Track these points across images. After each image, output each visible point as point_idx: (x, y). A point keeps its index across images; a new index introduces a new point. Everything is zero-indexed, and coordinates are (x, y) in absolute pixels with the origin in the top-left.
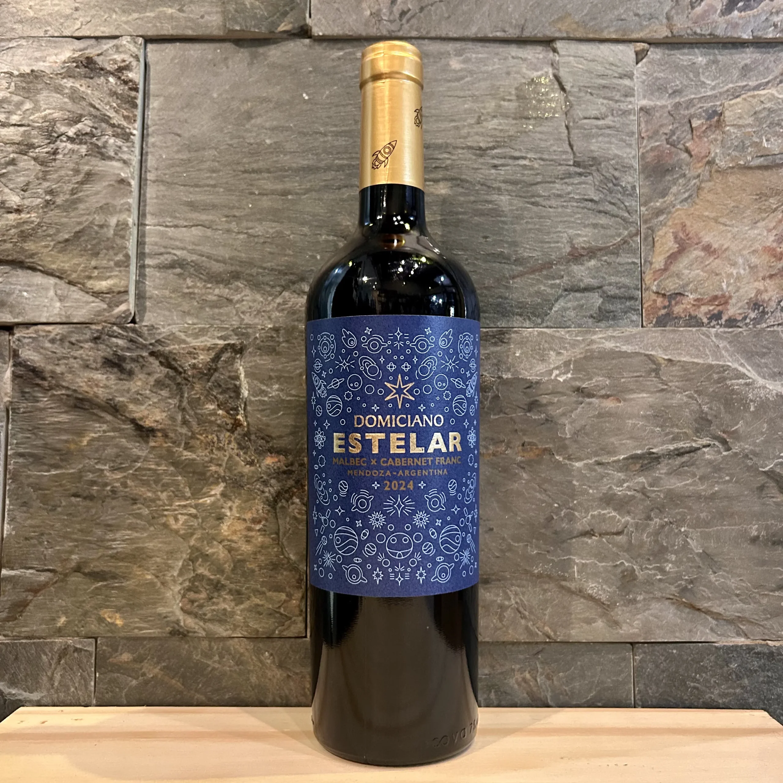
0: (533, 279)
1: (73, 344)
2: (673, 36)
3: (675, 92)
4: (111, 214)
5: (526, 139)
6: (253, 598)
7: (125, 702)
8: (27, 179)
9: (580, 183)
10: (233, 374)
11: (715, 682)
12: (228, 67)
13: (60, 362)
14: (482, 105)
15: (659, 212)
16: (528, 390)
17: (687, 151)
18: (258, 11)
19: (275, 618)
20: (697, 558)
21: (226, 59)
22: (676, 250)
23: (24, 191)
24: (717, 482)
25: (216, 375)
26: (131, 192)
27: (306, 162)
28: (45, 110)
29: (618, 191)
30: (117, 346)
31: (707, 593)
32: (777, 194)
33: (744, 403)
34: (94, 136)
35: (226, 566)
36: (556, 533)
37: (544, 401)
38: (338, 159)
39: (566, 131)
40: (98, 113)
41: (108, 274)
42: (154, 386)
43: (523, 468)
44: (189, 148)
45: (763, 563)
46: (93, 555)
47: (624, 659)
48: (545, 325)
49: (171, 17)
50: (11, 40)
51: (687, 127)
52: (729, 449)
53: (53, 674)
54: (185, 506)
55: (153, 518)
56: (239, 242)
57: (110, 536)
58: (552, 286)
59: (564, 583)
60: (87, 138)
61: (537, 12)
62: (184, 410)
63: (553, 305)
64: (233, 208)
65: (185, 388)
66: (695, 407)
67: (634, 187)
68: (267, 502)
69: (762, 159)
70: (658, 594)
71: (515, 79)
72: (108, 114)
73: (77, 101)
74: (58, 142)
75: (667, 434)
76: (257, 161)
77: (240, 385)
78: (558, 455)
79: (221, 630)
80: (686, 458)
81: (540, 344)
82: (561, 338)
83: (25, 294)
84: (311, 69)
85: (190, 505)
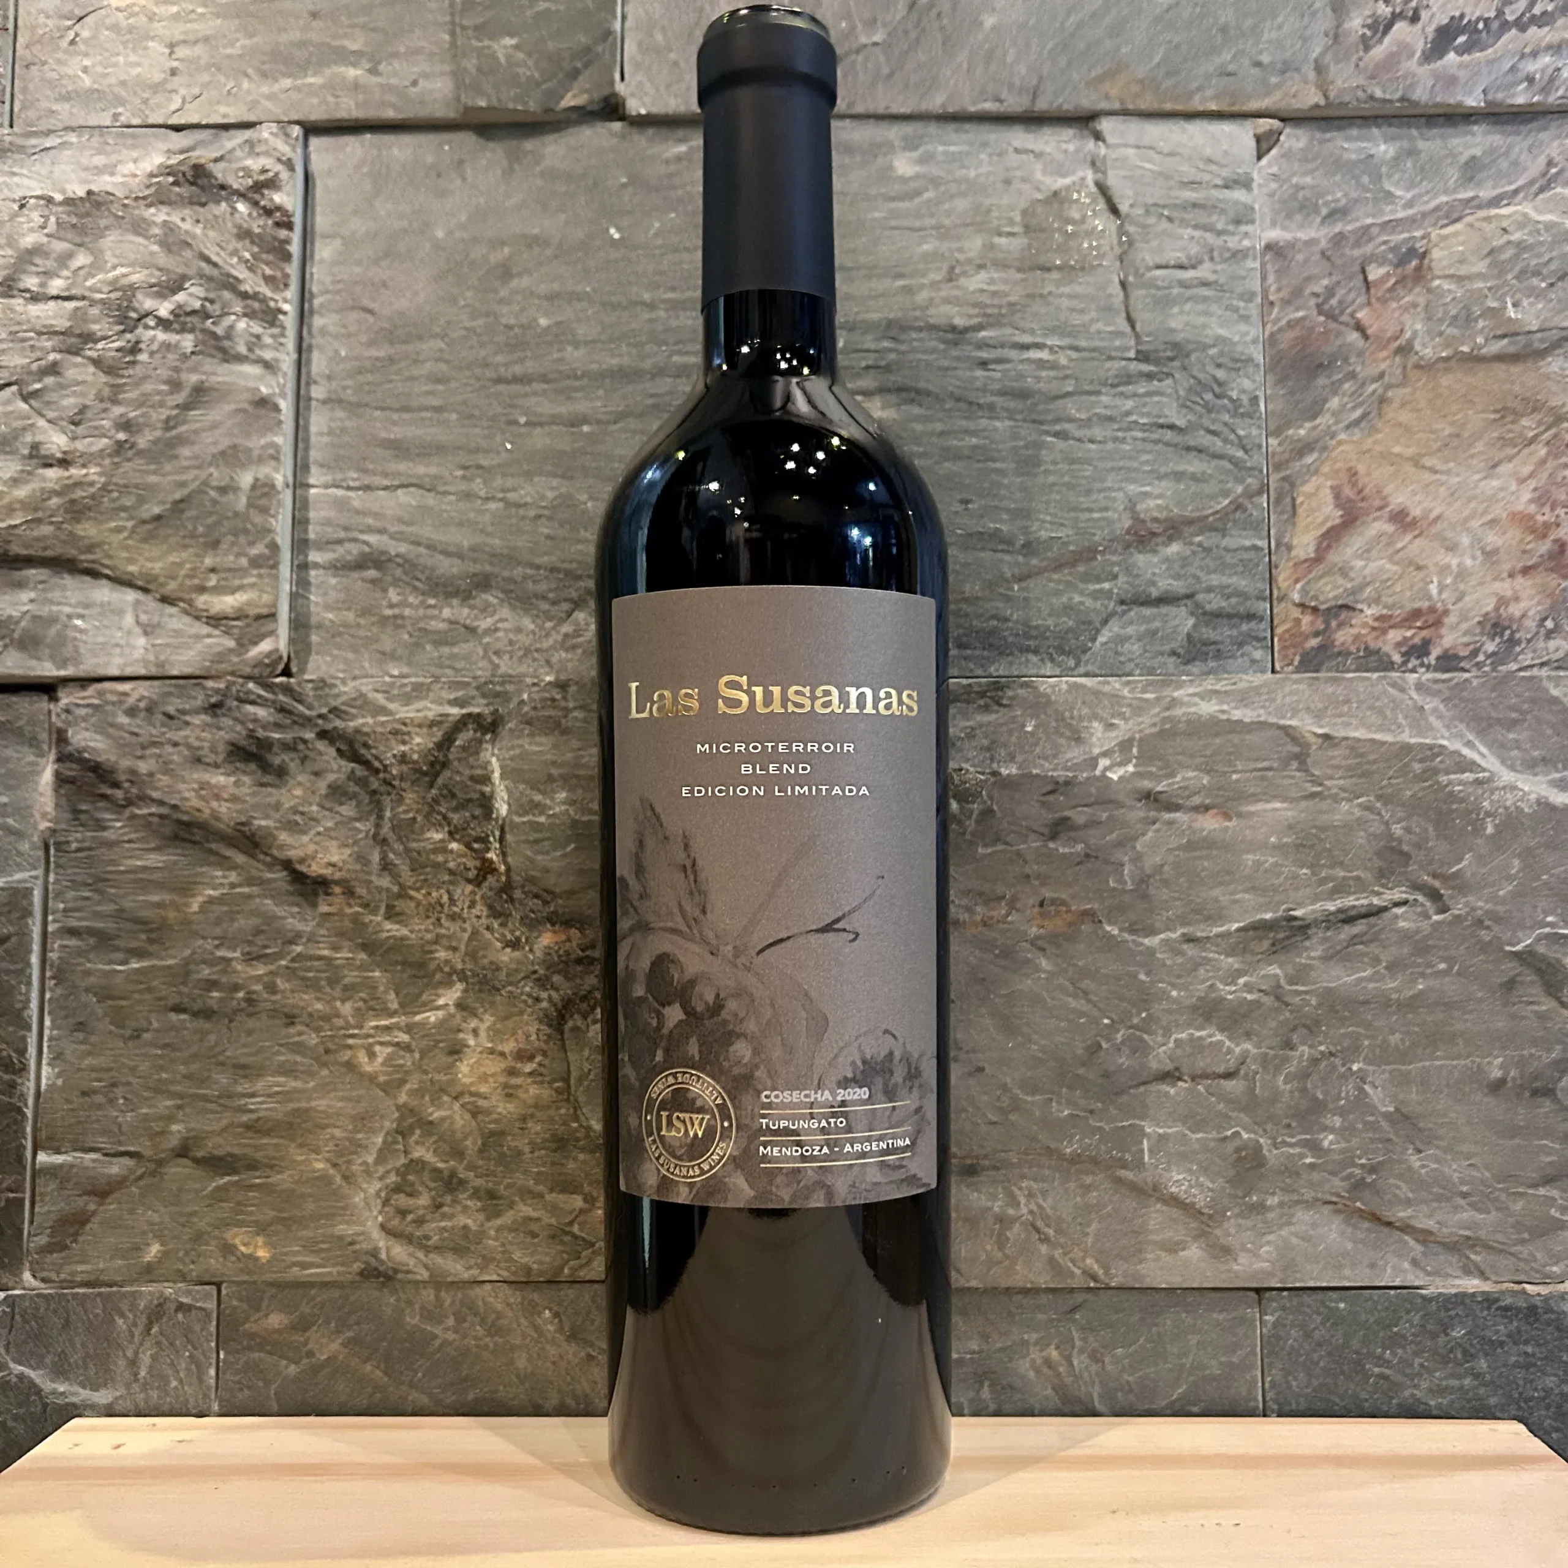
0: (1059, 582)
1: (170, 717)
2: (1329, 105)
3: (1336, 214)
4: (243, 466)
5: (1043, 311)
6: (520, 1206)
7: (276, 1408)
8: (80, 401)
9: (1149, 394)
10: (479, 772)
11: (1422, 1365)
12: (464, 179)
13: (148, 752)
14: (955, 245)
15: (1304, 448)
16: (1051, 798)
17: (1359, 328)
18: (521, 70)
19: (562, 1243)
20: (1383, 1123)
21: (461, 162)
22: (1337, 521)
23: (76, 424)
24: (1422, 975)
25: (447, 773)
26: (280, 422)
27: (615, 361)
28: (114, 267)
29: (1224, 407)
30: (255, 720)
31: (1405, 1191)
32: (1534, 410)
33: (1474, 818)
34: (208, 317)
35: (468, 1143)
36: (1106, 1075)
37: (1081, 819)
38: (680, 353)
39: (1121, 294)
40: (215, 272)
41: (237, 582)
42: (327, 796)
43: (1042, 949)
44: (390, 336)
45: (1514, 1131)
46: (211, 1123)
47: (1243, 1321)
48: (1082, 670)
49: (356, 86)
50: (49, 133)
51: (1358, 280)
52: (1443, 910)
53: (136, 1353)
54: (387, 1028)
55: (327, 1051)
56: (487, 517)
57: (244, 1087)
58: (1095, 595)
59: (1122, 1173)
60: (194, 319)
61: (1063, 61)
62: (384, 841)
63: (1098, 631)
64: (477, 451)
65: (387, 801)
66: (1376, 828)
67: (1254, 400)
68: (545, 1018)
69: (1505, 341)
70: (1309, 1195)
71: (1020, 193)
72: (235, 273)
73: (174, 249)
74: (140, 330)
75: (1323, 881)
76: (521, 361)
77: (492, 792)
78: (1110, 923)
79: (456, 1268)
80: (1359, 928)
81: (1072, 708)
82: (1116, 697)
83: (79, 622)
84: (624, 180)
85: (397, 1027)
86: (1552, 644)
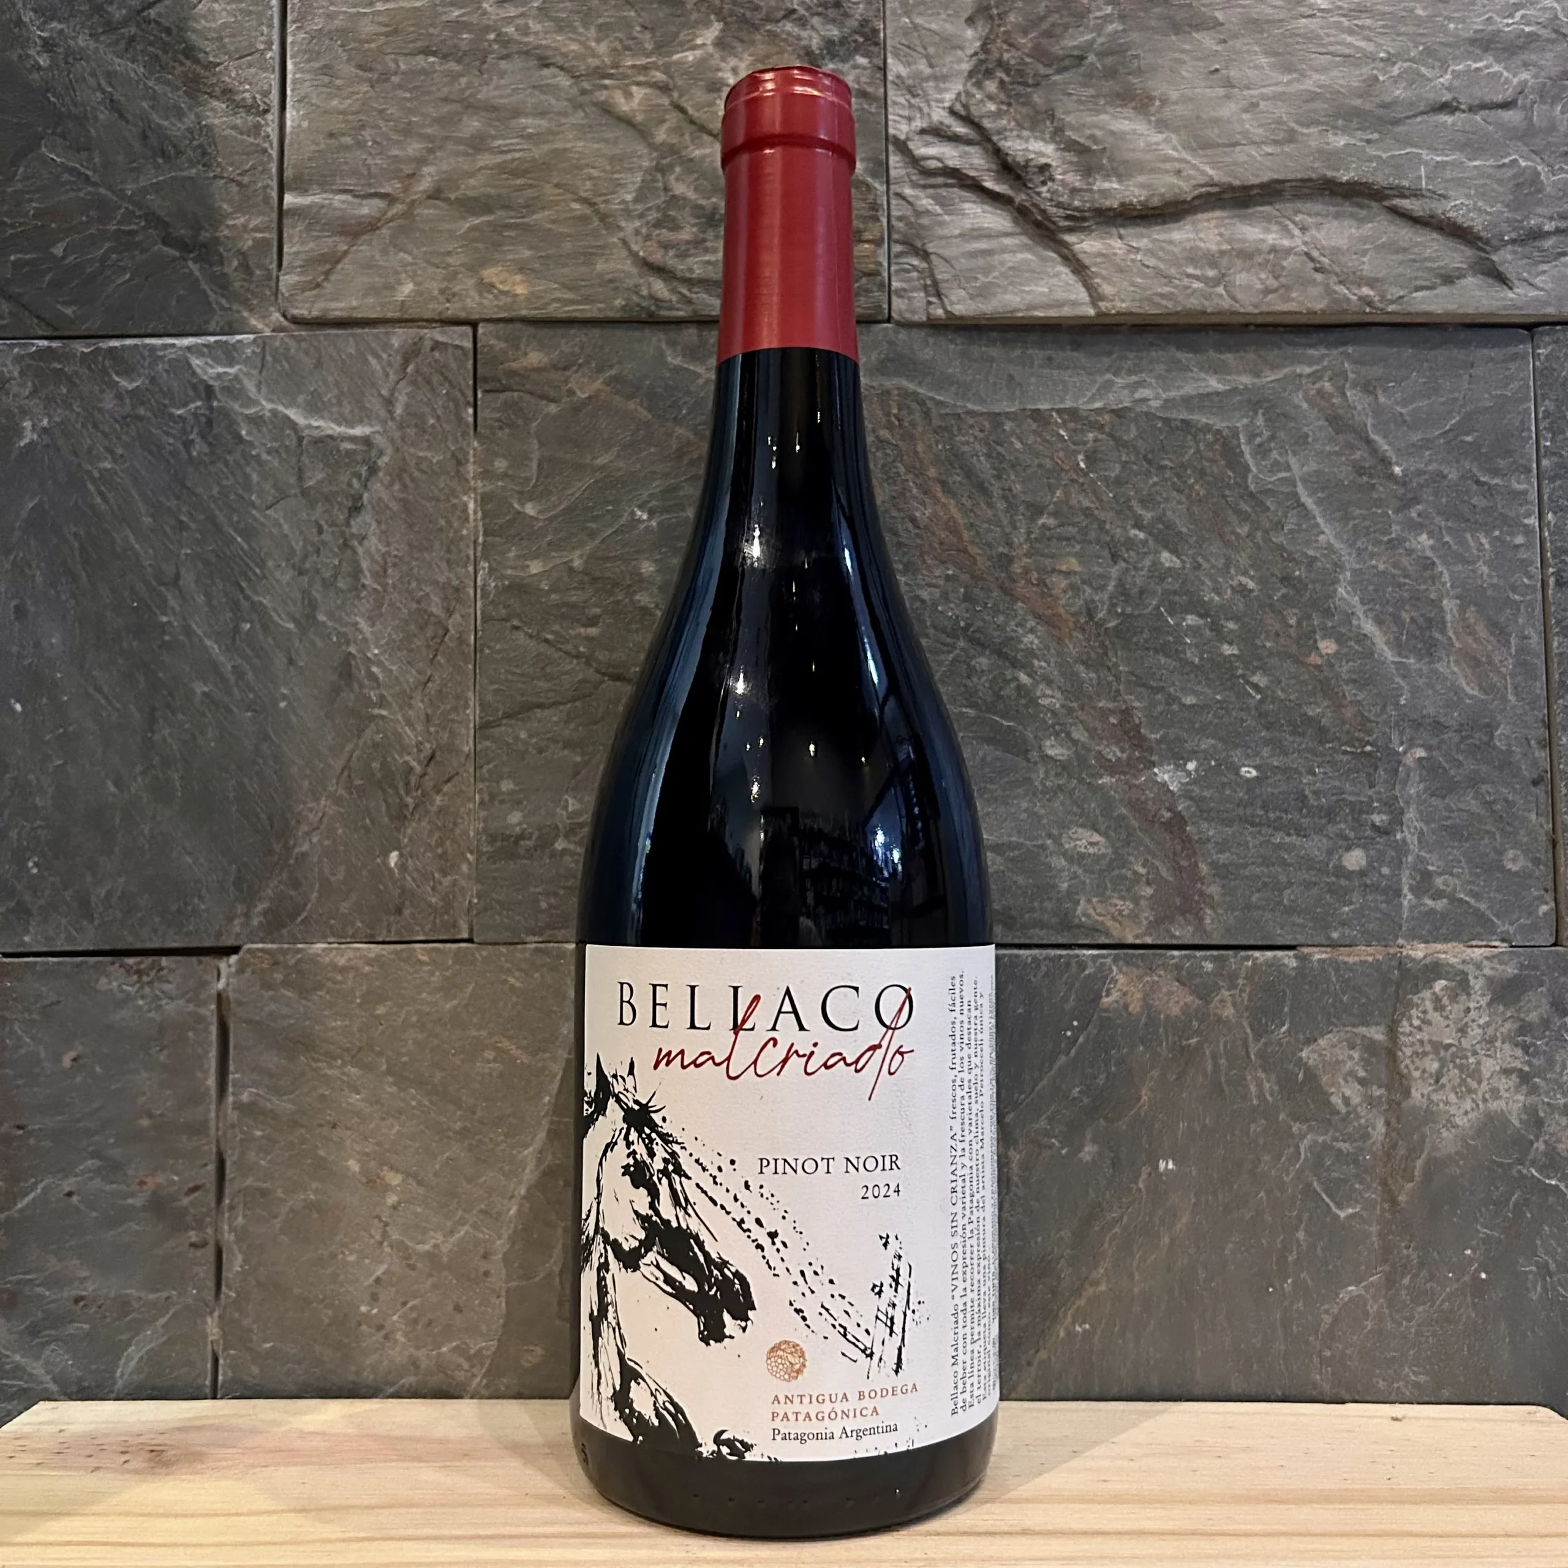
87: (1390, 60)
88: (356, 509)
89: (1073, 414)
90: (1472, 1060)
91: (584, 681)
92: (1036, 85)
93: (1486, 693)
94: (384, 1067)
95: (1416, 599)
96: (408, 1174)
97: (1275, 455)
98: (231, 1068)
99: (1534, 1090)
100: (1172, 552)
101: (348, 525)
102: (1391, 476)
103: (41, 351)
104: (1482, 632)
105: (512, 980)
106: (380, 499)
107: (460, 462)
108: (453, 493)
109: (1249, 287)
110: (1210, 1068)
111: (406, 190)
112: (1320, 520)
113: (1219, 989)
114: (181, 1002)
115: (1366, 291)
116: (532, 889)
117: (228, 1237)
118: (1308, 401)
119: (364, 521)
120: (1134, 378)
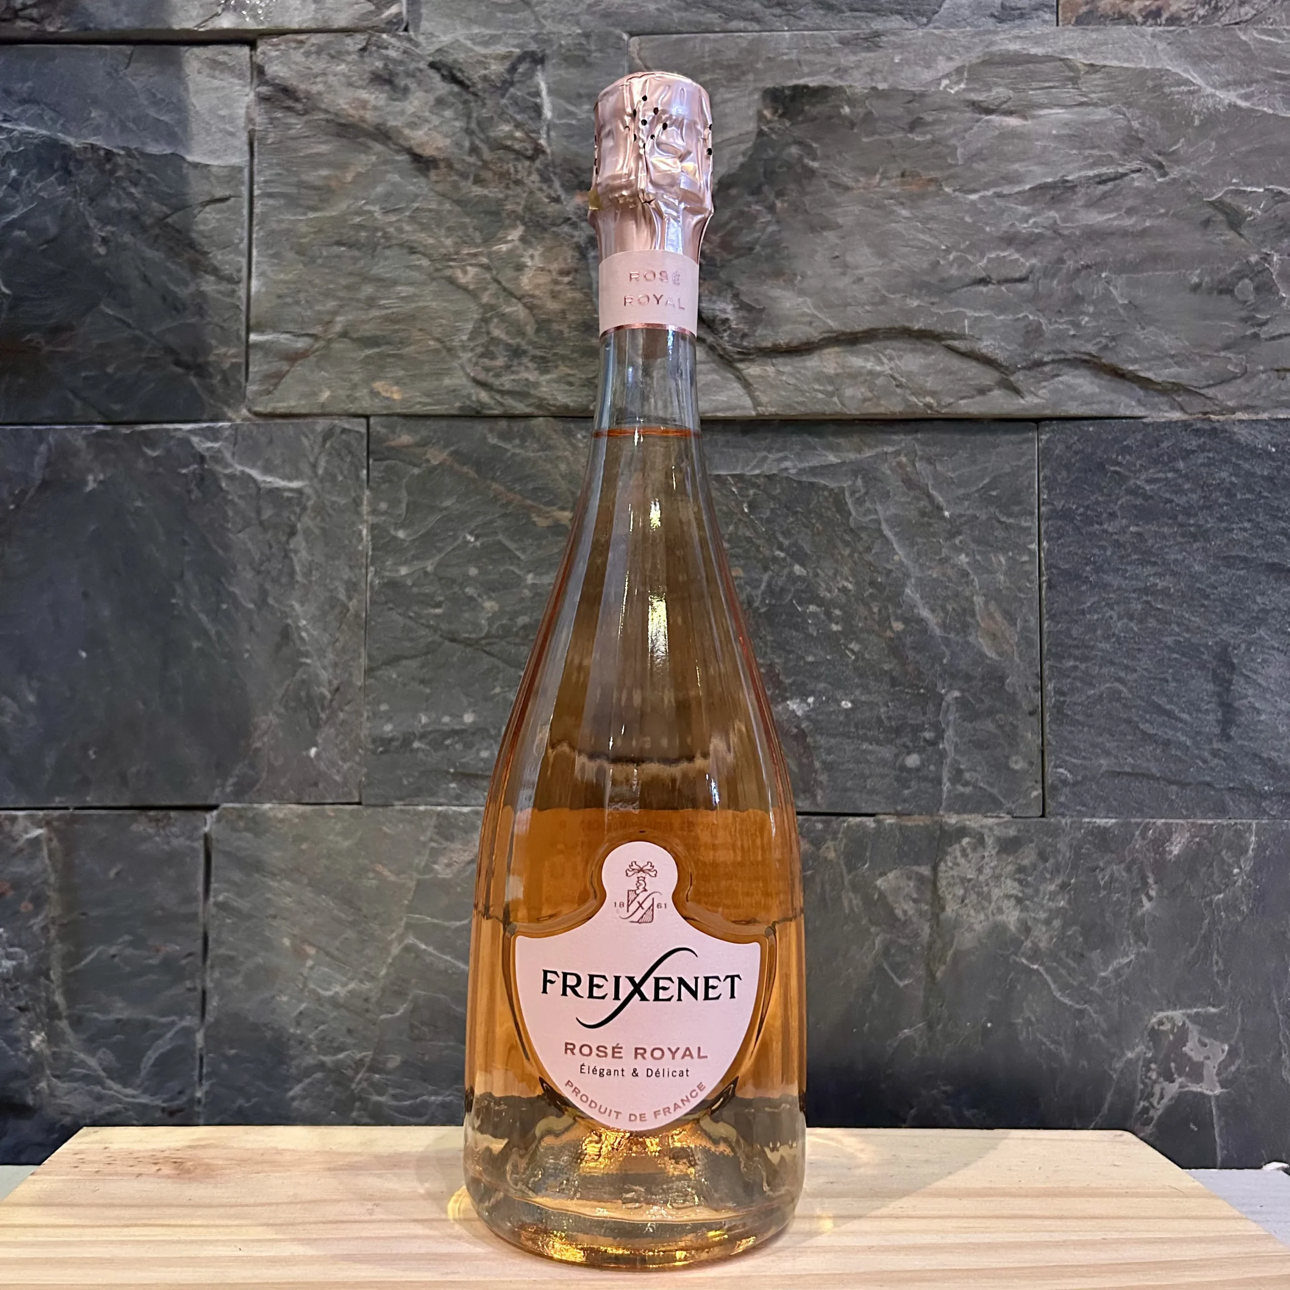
1: (333, 57)
6: (562, 368)
10: (533, 90)
11: (1141, 465)
13: (317, 80)
16: (911, 105)
20: (1121, 311)
24: (1149, 216)
25: (512, 90)
30: (387, 59)
31: (1134, 353)
33: (1186, 115)
35: (528, 327)
36: (943, 280)
37: (929, 119)
42: (435, 105)
43: (902, 204)
45: (1206, 316)
46: (361, 316)
48: (932, 25)
52: (1164, 175)
53: (316, 459)
54: (475, 255)
55: (436, 270)
57: (383, 293)
59: (951, 342)
62: (472, 133)
65: (474, 106)
66: (1122, 123)
68: (577, 248)
70: (1071, 355)
75: (1086, 158)
77: (541, 103)
78: (947, 186)
80: (1110, 185)
81: (925, 47)
85: (481, 253)
86: (1243, 10)
87: (948, 251)
88: (292, 533)
89: (739, 478)
90: (985, 889)
91: (433, 642)
92: (723, 266)
93: (1000, 654)
94: (306, 881)
95: (957, 595)
96: (319, 948)
97: (868, 505)
98: (213, 879)
99: (1025, 909)
100: (803, 565)
101: (287, 542)
102: (943, 517)
103: (100, 434)
104: (998, 616)
105: (385, 829)
106: (308, 528)
107: (357, 502)
108: (353, 524)
109: (853, 397)
110: (819, 890)
111: (325, 331)
112: (895, 546)
113: (825, 841)
114: (182, 839)
115: (929, 399)
116: (399, 772)
117: (209, 985)
118: (892, 469)
119: (298, 542)
120: (781, 455)
